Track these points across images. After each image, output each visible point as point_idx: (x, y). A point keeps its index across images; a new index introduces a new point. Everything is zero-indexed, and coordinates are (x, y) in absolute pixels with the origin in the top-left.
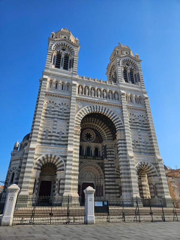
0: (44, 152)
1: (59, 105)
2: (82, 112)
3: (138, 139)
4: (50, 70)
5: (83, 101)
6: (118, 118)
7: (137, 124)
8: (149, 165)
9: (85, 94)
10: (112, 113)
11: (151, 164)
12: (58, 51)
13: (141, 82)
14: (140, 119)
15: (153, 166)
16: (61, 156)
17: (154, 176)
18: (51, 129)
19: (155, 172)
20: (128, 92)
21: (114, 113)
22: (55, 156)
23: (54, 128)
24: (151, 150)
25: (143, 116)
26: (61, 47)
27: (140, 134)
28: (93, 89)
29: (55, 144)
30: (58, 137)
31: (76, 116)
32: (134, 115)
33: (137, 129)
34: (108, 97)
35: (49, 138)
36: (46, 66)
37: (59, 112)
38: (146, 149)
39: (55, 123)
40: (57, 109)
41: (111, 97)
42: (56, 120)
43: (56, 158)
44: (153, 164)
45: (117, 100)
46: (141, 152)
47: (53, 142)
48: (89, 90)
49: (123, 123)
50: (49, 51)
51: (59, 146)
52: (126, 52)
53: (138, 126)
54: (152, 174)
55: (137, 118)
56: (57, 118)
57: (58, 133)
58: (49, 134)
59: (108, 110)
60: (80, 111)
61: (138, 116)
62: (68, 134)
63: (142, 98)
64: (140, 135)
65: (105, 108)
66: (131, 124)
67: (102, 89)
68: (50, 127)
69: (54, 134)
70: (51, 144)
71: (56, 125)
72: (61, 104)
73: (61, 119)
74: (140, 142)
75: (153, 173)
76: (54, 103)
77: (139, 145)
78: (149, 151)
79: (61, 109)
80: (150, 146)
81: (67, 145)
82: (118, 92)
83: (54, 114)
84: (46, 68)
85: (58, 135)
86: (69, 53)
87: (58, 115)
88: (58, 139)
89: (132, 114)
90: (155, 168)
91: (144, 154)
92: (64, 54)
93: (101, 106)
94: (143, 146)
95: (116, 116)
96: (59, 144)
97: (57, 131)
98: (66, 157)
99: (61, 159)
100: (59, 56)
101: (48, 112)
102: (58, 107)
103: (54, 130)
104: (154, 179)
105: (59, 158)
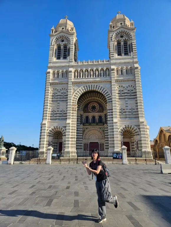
0: (52, 125)
1: (60, 91)
2: (77, 93)
3: (125, 107)
4: (52, 63)
5: (78, 83)
6: (108, 92)
7: (126, 94)
8: (132, 127)
9: (80, 77)
10: (102, 89)
11: (135, 126)
12: (58, 44)
13: (133, 52)
14: (129, 89)
15: (136, 128)
16: (63, 127)
17: (137, 135)
18: (56, 109)
19: (138, 132)
20: (119, 65)
21: (104, 89)
22: (59, 127)
23: (58, 108)
24: (136, 114)
25: (131, 86)
26: (60, 39)
27: (127, 102)
28: (86, 71)
29: (59, 119)
30: (61, 114)
31: (73, 96)
32: (123, 87)
33: (125, 98)
34: (99, 75)
35: (55, 115)
36: (49, 61)
37: (60, 96)
38: (132, 114)
39: (58, 104)
40: (59, 94)
41: (102, 74)
42: (58, 102)
43: (60, 128)
44: (136, 126)
45: (108, 76)
46: (126, 118)
47: (58, 118)
48: (83, 73)
49: (111, 96)
50: (50, 47)
51: (62, 120)
52: (121, 23)
53: (127, 96)
54: (136, 134)
55: (126, 89)
56: (60, 101)
57: (61, 111)
58: (55, 113)
59: (99, 86)
60: (76, 92)
61: (127, 87)
62: (67, 111)
63: (133, 68)
64: (127, 104)
65: (97, 86)
66: (120, 95)
67: (95, 69)
68: (55, 108)
69: (58, 112)
70: (56, 119)
71: (59, 106)
72: (62, 89)
73: (63, 101)
74: (127, 109)
75: (136, 132)
76: (57, 90)
77: (125, 112)
78: (134, 116)
79: (62, 93)
80: (136, 112)
81: (66, 119)
82: (109, 68)
83: (57, 98)
84: (50, 62)
85: (61, 112)
86: (66, 43)
87: (60, 98)
88: (61, 115)
89: (121, 86)
90: (137, 128)
91: (129, 119)
92: (63, 45)
93: (93, 84)
94: (129, 112)
95: (106, 90)
96: (62, 119)
97: (60, 110)
98: (66, 127)
99: (63, 129)
100: (59, 47)
101: (53, 97)
102: (60, 92)
103: (58, 110)
104: (137, 137)
105: (62, 128)
